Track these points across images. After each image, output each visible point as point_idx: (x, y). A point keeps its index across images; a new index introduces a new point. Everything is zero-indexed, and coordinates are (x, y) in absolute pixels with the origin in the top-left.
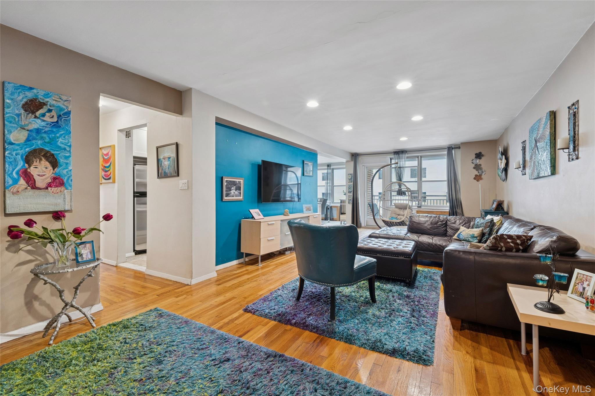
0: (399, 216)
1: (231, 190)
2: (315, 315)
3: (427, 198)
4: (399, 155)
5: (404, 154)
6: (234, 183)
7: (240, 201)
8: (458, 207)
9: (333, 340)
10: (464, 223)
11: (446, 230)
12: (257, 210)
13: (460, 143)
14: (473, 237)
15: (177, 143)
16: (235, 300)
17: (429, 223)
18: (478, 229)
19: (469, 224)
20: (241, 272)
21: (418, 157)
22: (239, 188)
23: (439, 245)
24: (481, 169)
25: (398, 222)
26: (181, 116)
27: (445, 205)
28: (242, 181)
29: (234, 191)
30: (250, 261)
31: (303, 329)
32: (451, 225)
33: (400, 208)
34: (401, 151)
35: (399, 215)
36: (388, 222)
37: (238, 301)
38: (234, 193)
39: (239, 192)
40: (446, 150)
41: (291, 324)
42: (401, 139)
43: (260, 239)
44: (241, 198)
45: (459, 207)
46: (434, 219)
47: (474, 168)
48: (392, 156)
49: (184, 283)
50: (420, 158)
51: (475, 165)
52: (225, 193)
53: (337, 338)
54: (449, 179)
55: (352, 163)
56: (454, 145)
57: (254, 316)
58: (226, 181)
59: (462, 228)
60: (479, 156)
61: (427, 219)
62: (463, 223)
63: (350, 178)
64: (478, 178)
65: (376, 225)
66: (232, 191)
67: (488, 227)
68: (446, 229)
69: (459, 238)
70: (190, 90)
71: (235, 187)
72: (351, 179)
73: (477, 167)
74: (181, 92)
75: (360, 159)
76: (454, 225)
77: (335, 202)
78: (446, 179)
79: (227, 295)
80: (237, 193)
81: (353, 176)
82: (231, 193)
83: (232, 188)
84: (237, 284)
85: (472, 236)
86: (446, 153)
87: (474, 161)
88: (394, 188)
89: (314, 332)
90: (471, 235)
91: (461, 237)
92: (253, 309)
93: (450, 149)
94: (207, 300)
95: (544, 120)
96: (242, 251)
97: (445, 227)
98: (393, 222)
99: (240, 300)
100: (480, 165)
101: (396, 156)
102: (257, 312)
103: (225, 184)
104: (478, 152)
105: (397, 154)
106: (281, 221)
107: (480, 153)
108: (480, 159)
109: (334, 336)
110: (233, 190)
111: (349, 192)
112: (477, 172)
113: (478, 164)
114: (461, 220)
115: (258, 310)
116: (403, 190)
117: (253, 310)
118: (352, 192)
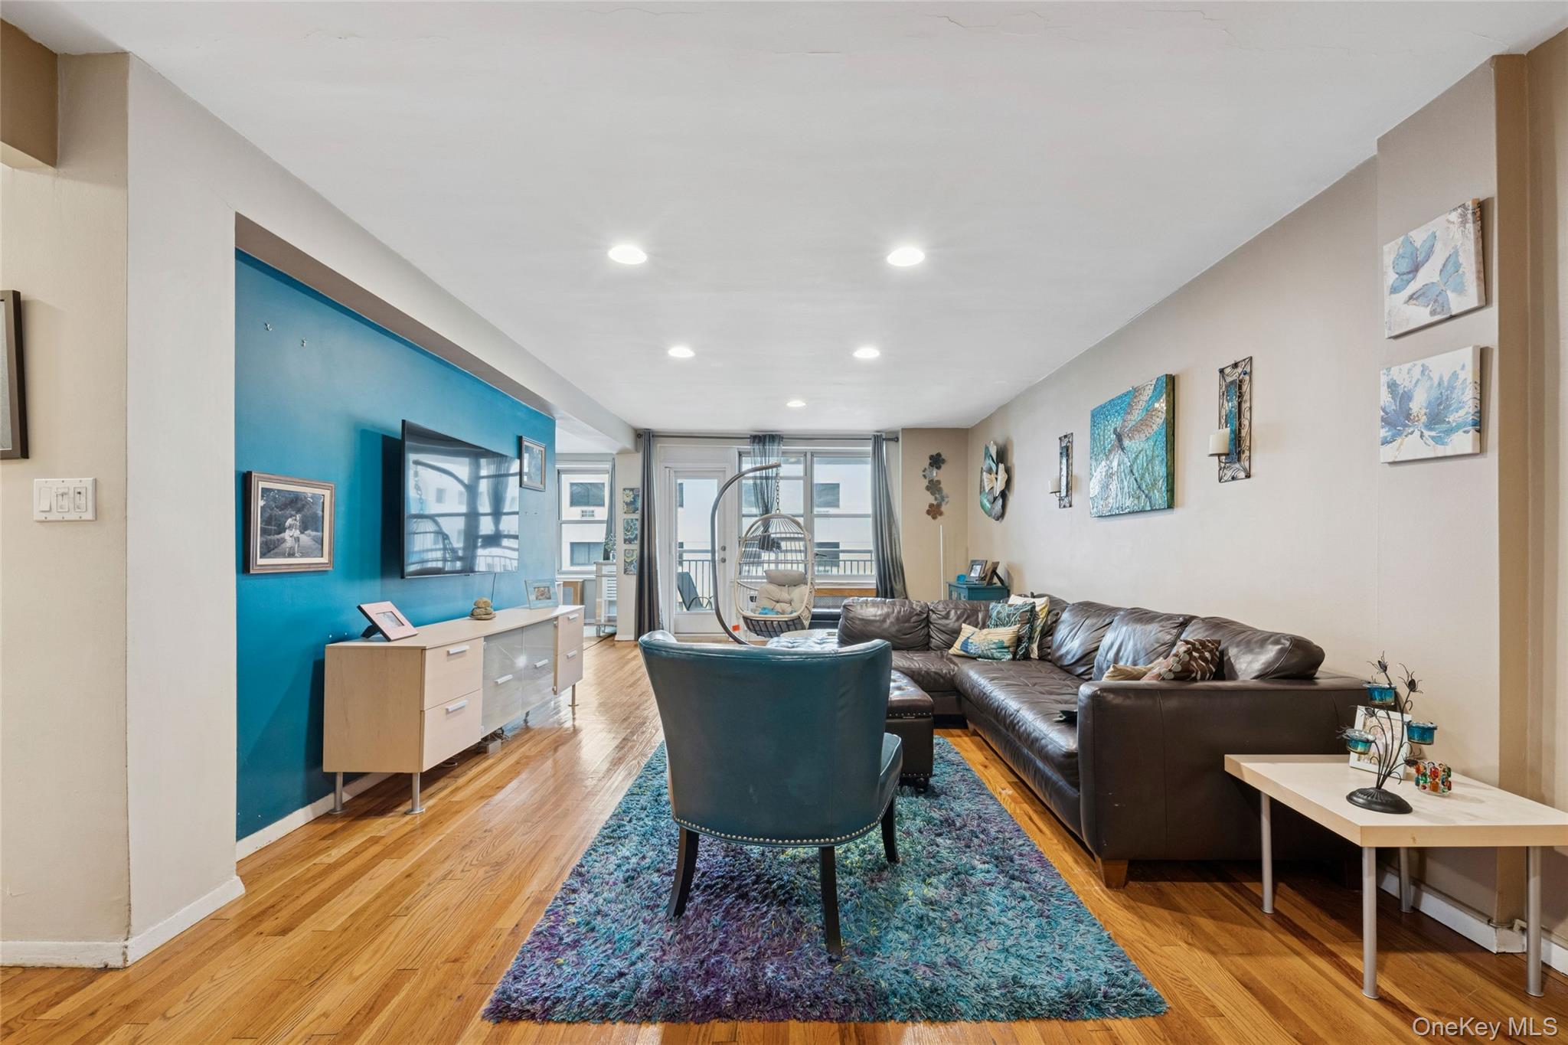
0: (778, 604)
1: (281, 529)
2: (774, 954)
3: (842, 556)
4: (764, 445)
5: (776, 444)
6: (295, 502)
7: (319, 572)
8: (897, 579)
9: (890, 1025)
10: (965, 616)
11: (929, 636)
12: (388, 606)
13: (900, 429)
14: (1001, 647)
15: (16, 295)
16: (414, 980)
17: (892, 619)
18: (1007, 628)
19: (975, 617)
20: (356, 853)
21: (805, 455)
22: (312, 523)
23: (936, 673)
24: (940, 490)
25: (786, 621)
26: (50, 169)
27: (868, 572)
28: (327, 493)
29: (297, 533)
30: (362, 801)
31: (772, 1020)
32: (940, 622)
33: (781, 585)
34: (769, 435)
35: (778, 602)
36: (758, 621)
37: (431, 982)
38: (297, 540)
39: (315, 539)
40: (871, 442)
41: (722, 1015)
42: (789, 404)
43: (422, 712)
44: (325, 560)
45: (899, 578)
46: (902, 610)
47: (928, 488)
48: (747, 447)
49: (76, 964)
50: (809, 456)
51: (929, 482)
52: (257, 540)
53: (902, 1014)
54: (876, 510)
55: (638, 459)
56: (886, 433)
57: (552, 1027)
58: (265, 491)
59: (967, 630)
60: (936, 461)
61: (886, 610)
62: (963, 616)
63: (628, 500)
64: (934, 511)
65: (723, 630)
66: (287, 535)
67: (1028, 623)
68: (929, 632)
69: (967, 652)
70: (119, 59)
71: (298, 517)
72: (633, 502)
73: (934, 487)
74: (56, 55)
75: (659, 448)
76: (947, 622)
77: (564, 569)
78: (869, 510)
79: (358, 968)
80: (306, 539)
81: (641, 493)
82: (284, 540)
83: (289, 521)
84: (372, 909)
85: (1000, 645)
86: (869, 449)
87: (927, 473)
88: (773, 531)
89: (819, 1019)
90: (995, 643)
91: (972, 650)
92: (533, 1001)
93: (879, 440)
94: (272, 1020)
95: (1150, 392)
96: (327, 767)
97: (926, 629)
98: (772, 621)
99: (440, 975)
100: (939, 482)
101: (757, 447)
102: (560, 1008)
103: (258, 503)
104: (934, 453)
105: (759, 443)
106: (487, 638)
107: (939, 455)
108: (939, 468)
109: (889, 1010)
110: (291, 527)
111: (625, 540)
112: (933, 498)
113: (936, 479)
114: (959, 609)
115: (558, 1000)
116: (773, 536)
117: (538, 1006)
118: (637, 542)
